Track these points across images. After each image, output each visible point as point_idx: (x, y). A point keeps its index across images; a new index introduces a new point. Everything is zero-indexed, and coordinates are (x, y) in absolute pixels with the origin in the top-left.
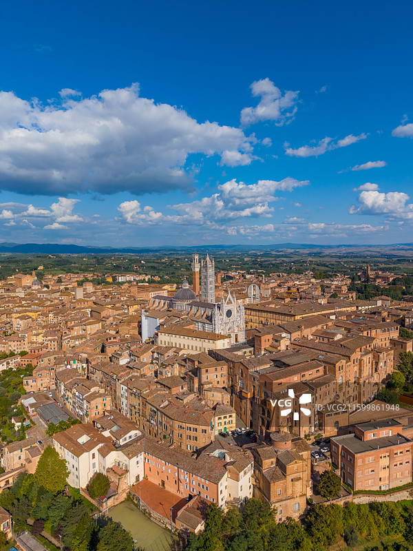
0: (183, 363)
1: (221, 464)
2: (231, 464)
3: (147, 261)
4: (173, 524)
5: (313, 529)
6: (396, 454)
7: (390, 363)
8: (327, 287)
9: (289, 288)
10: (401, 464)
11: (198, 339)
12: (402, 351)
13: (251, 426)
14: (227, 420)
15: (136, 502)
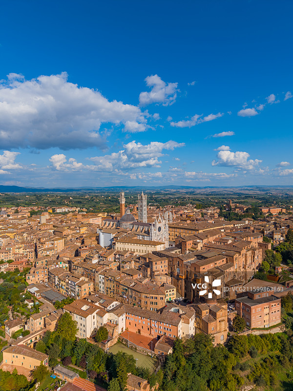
0: (138, 260)
1: (177, 315)
2: (183, 314)
3: (74, 198)
4: (153, 352)
5: (233, 349)
6: (272, 306)
7: (260, 257)
8: (205, 214)
9: (181, 215)
10: (275, 312)
11: (144, 245)
12: (266, 249)
13: (185, 296)
14: (171, 293)
15: (125, 343)
